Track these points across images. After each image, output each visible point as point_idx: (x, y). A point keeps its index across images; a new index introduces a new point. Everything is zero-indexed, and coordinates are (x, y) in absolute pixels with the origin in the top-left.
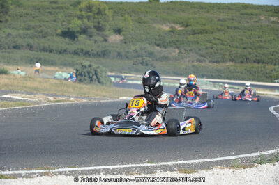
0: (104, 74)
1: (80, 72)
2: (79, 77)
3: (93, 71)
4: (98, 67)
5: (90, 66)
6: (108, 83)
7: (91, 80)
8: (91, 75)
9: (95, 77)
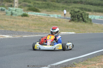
0: (86, 16)
1: (73, 15)
2: (72, 18)
3: (80, 14)
4: (83, 12)
5: (78, 12)
6: (89, 22)
7: (79, 20)
8: (79, 17)
9: (81, 18)
